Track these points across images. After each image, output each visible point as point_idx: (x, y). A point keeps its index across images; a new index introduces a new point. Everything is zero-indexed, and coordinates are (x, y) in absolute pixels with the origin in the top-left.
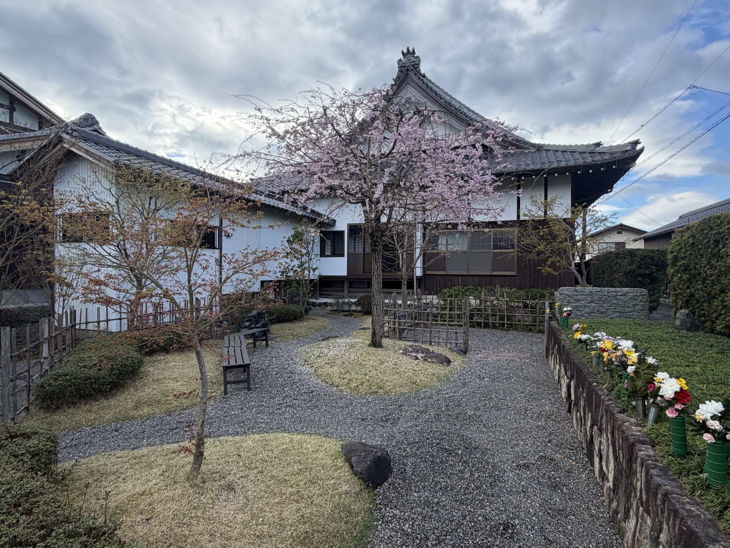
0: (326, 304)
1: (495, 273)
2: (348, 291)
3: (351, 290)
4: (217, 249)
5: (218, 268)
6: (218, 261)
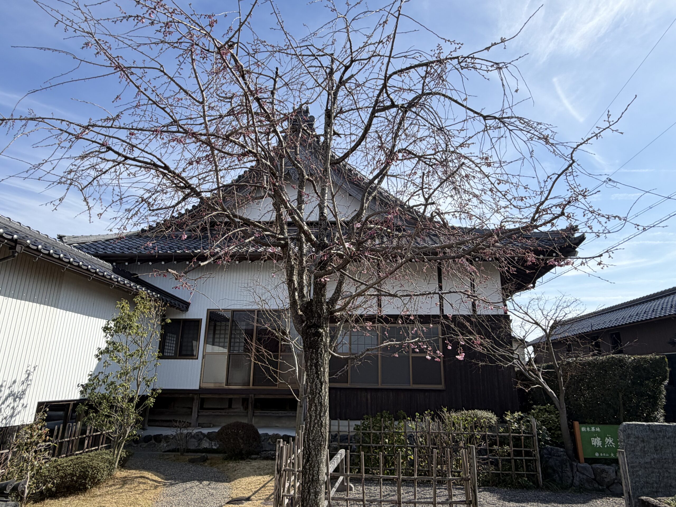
0: (158, 438)
1: (416, 387)
2: (198, 415)
3: (204, 413)
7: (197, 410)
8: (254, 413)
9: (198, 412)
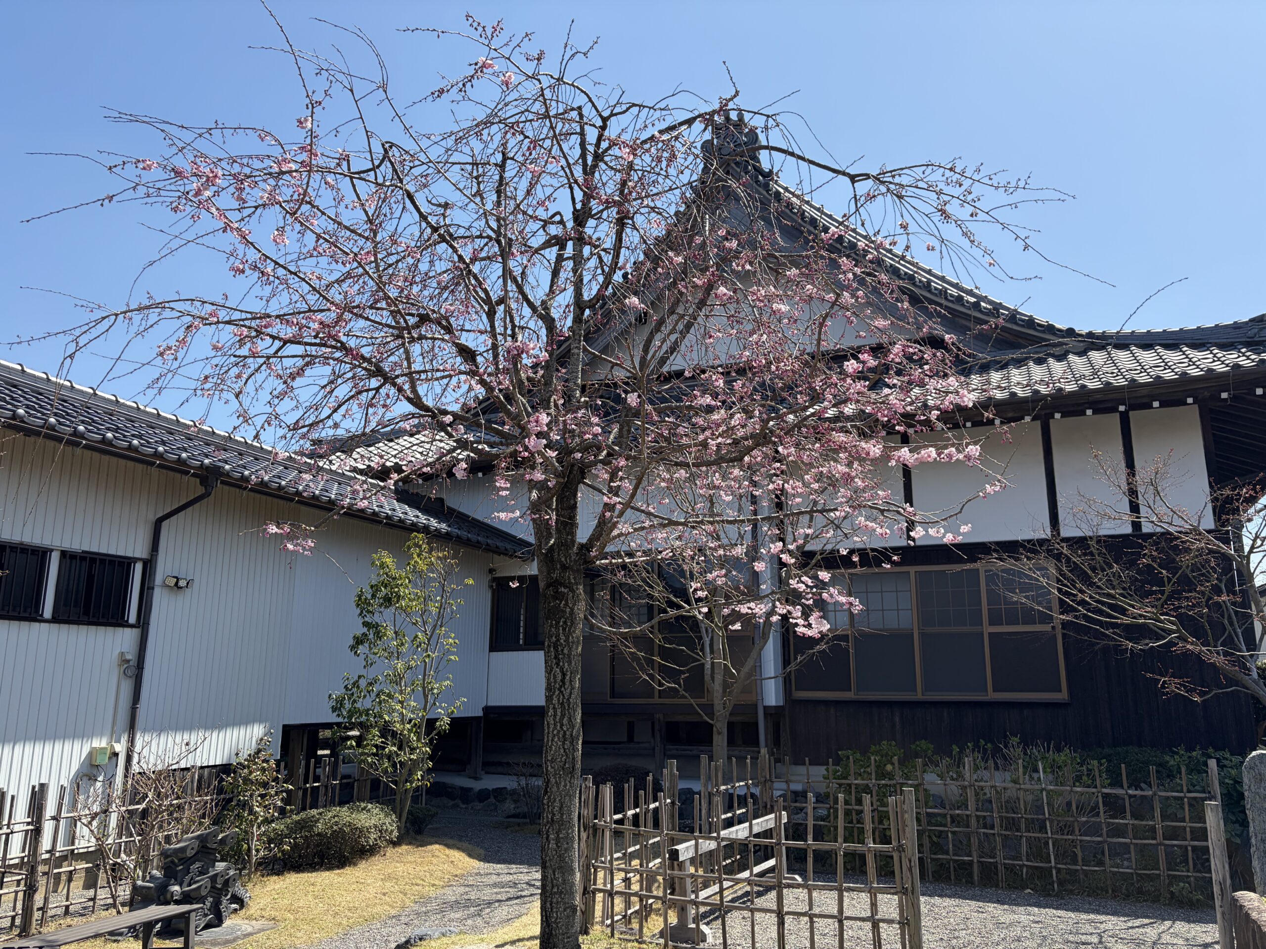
0: (499, 793)
1: (1001, 697)
4: (132, 626)
5: (127, 687)
6: (131, 663)
8: (665, 749)
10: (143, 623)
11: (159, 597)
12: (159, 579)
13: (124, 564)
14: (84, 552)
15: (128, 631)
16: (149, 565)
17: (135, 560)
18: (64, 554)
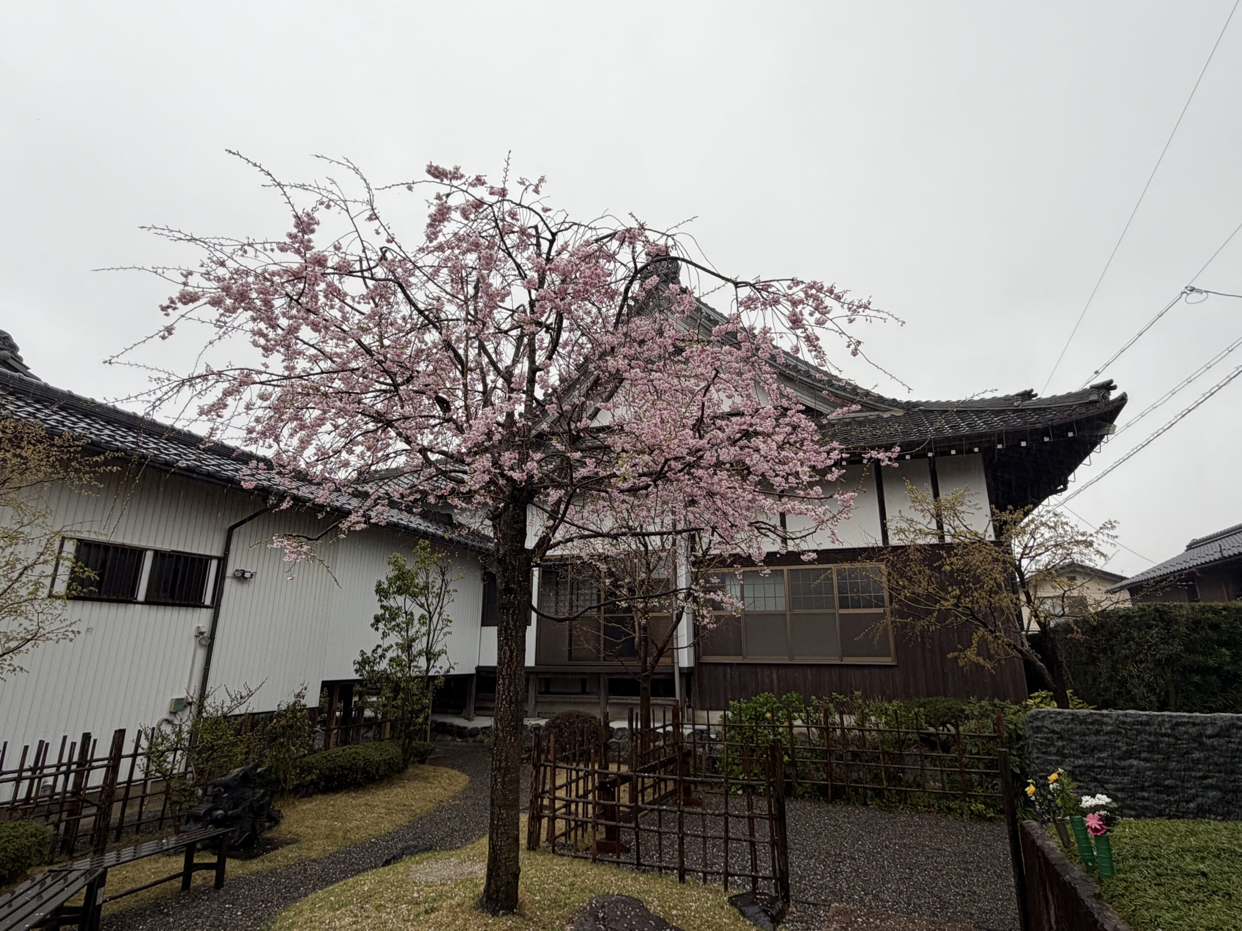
1: (848, 660)
2: (536, 702)
3: (542, 699)
4: (207, 607)
5: (201, 654)
6: (205, 635)
7: (533, 696)
8: (607, 699)
9: (536, 697)
10: (216, 605)
11: (229, 585)
12: (230, 572)
13: (203, 561)
14: (172, 551)
15: (204, 610)
16: (223, 561)
17: (212, 558)
18: (156, 552)
